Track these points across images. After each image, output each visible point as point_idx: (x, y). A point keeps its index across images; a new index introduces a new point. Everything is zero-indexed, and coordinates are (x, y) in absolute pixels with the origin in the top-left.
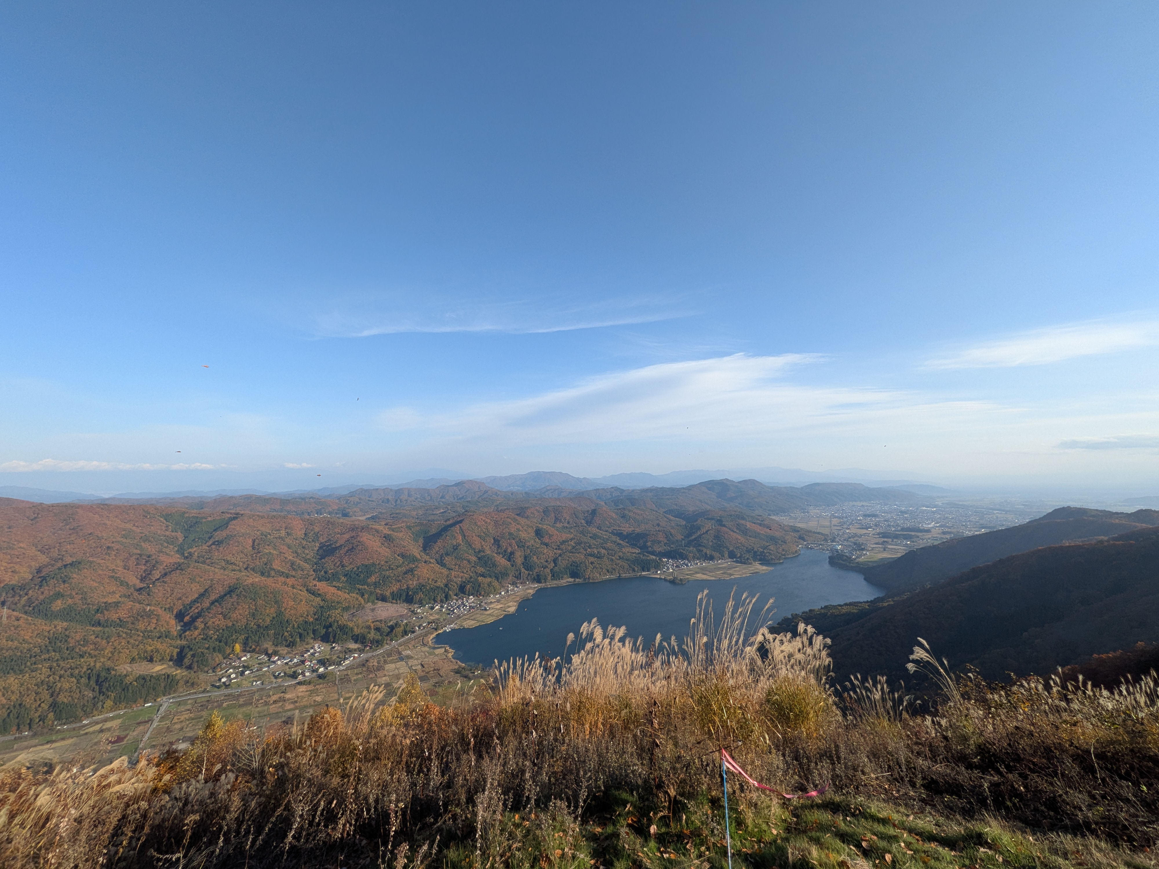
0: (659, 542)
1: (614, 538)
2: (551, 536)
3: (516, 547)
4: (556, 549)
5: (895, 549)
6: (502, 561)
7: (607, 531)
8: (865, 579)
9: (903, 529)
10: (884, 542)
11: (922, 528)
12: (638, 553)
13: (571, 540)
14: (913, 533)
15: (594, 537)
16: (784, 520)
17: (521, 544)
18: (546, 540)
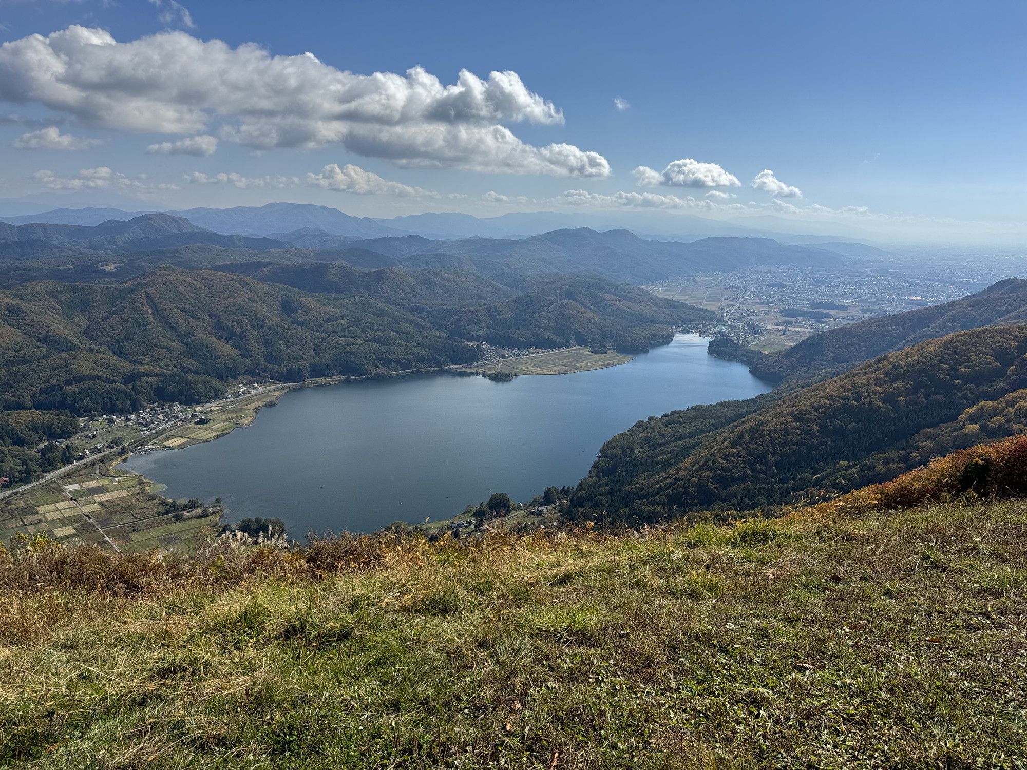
0: (479, 322)
1: (410, 315)
2: (307, 311)
3: (250, 327)
4: (318, 331)
5: (798, 332)
6: (226, 350)
7: (399, 305)
8: (750, 372)
9: (814, 305)
10: (786, 321)
11: (837, 304)
12: (446, 339)
13: (343, 317)
14: (825, 311)
15: (380, 313)
16: (659, 291)
17: (259, 323)
18: (300, 316)
